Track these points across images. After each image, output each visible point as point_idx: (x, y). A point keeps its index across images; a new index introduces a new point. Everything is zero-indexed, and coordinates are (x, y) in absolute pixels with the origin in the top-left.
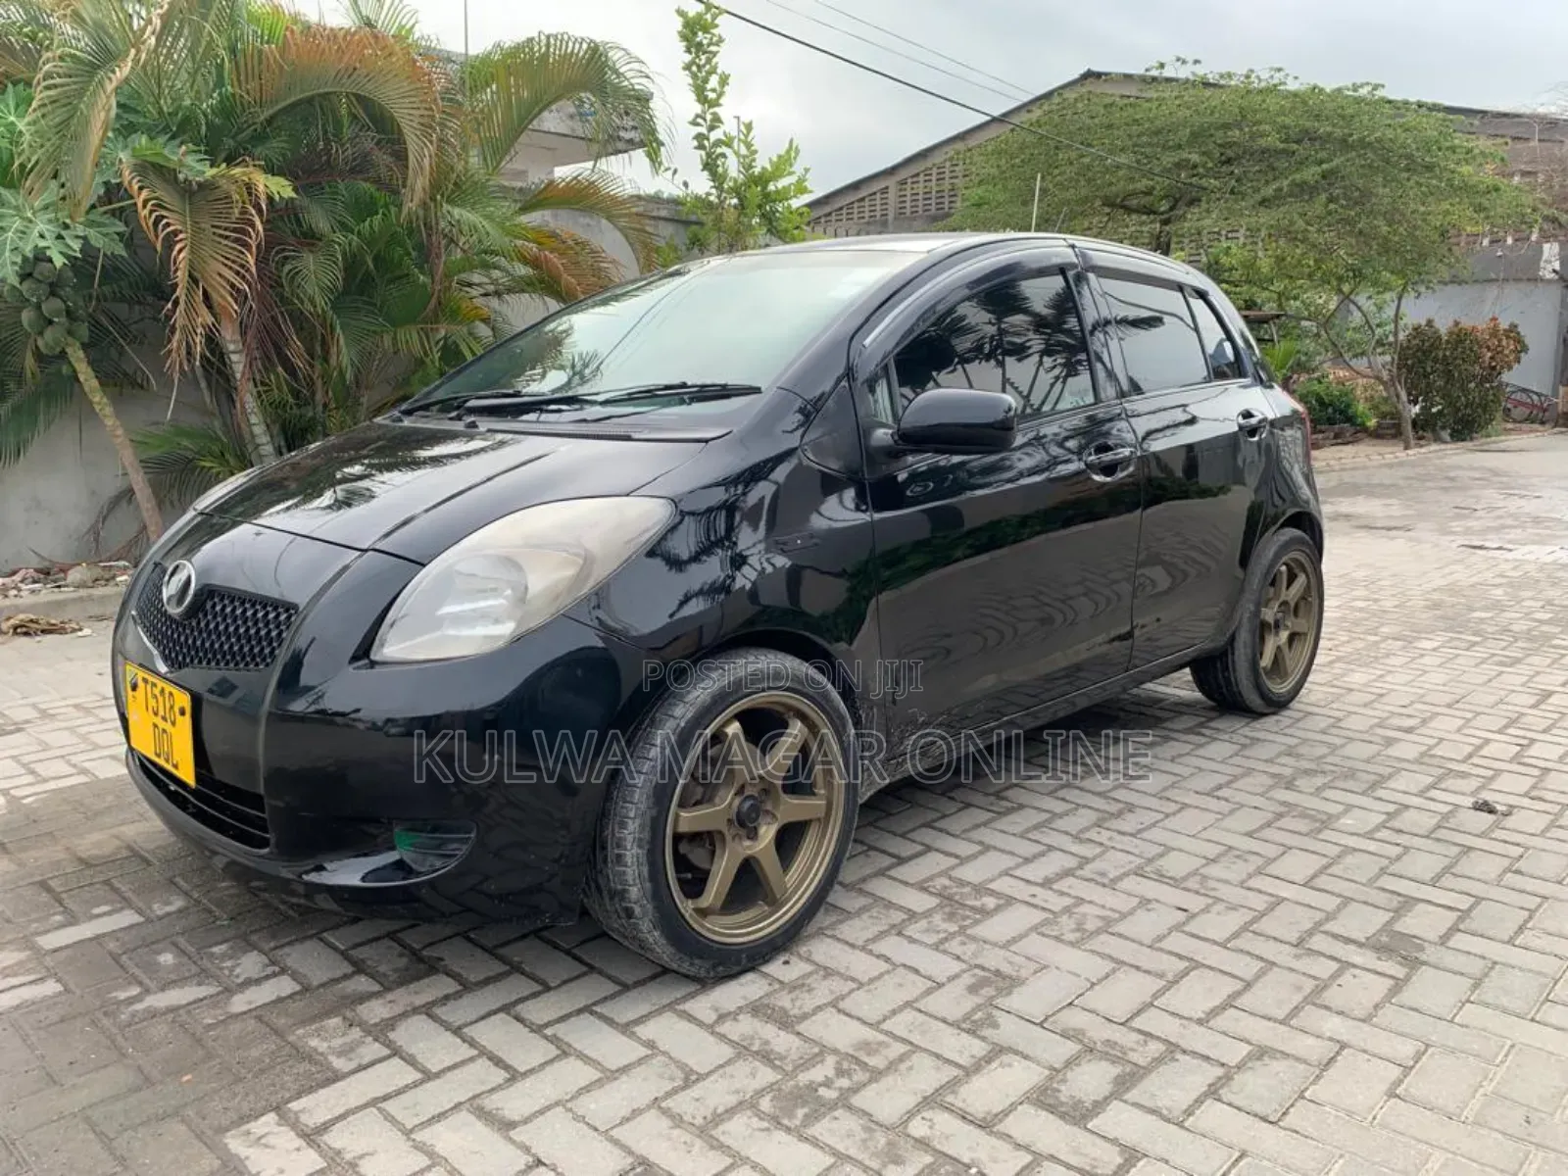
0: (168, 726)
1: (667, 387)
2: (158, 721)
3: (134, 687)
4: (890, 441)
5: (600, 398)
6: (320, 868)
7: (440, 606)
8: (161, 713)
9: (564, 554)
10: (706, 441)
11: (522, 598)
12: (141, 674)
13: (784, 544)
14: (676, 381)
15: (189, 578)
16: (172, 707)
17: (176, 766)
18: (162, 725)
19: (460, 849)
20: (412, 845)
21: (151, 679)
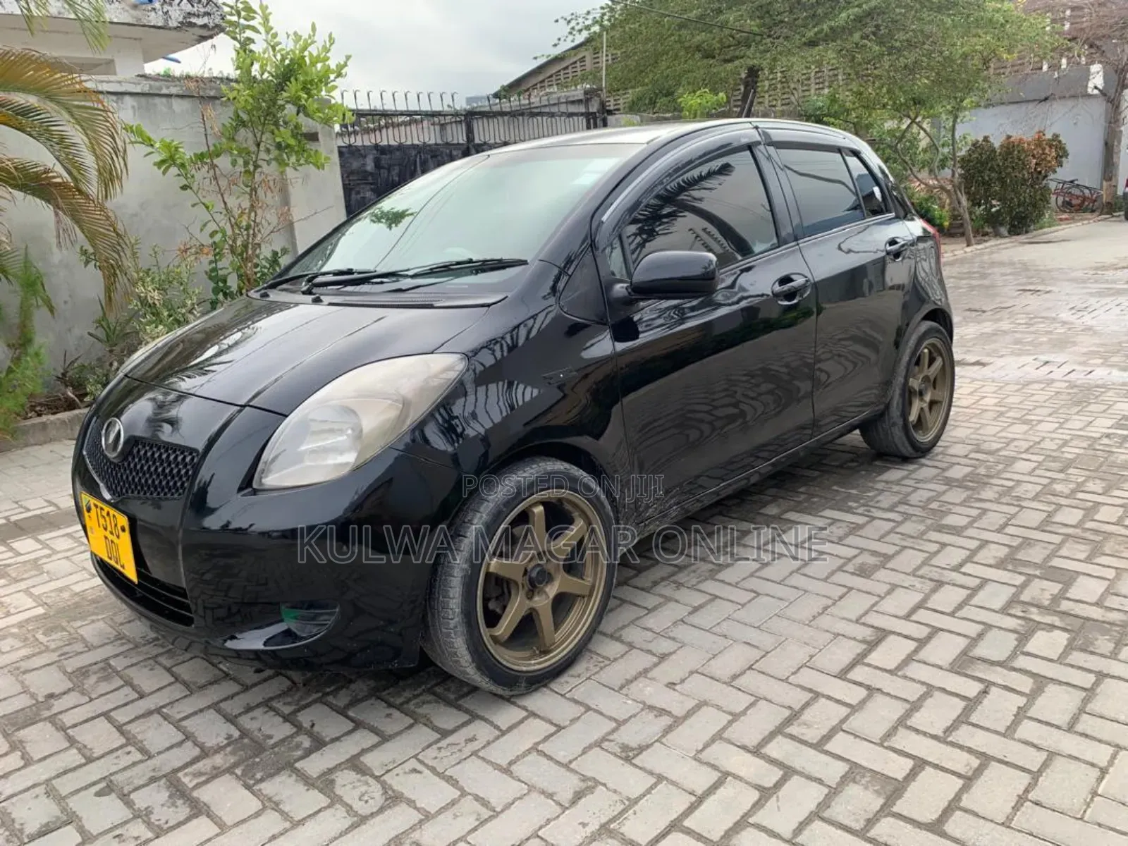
0: (114, 538)
1: (458, 263)
2: (108, 534)
3: (89, 510)
4: (626, 294)
5: (410, 273)
6: (233, 638)
7: (301, 444)
8: (109, 529)
9: (389, 402)
10: (489, 305)
11: (358, 435)
12: (93, 501)
13: (551, 378)
14: (465, 258)
15: (119, 433)
16: (116, 525)
17: (123, 567)
18: (110, 537)
19: (329, 619)
20: (296, 618)
21: (100, 504)
